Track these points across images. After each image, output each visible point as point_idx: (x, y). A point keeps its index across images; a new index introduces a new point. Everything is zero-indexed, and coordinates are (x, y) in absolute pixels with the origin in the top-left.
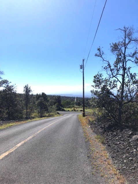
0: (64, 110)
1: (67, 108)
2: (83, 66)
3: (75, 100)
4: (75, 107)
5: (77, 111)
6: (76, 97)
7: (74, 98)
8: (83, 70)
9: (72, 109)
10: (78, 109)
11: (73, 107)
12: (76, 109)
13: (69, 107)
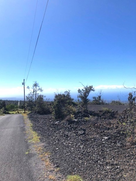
0: (9, 113)
1: (12, 111)
2: (24, 83)
3: (19, 104)
4: (19, 110)
5: (21, 113)
6: (19, 101)
7: (17, 102)
8: (24, 85)
9: (16, 112)
10: (21, 112)
11: (17, 110)
12: (19, 112)
13: (13, 111)
